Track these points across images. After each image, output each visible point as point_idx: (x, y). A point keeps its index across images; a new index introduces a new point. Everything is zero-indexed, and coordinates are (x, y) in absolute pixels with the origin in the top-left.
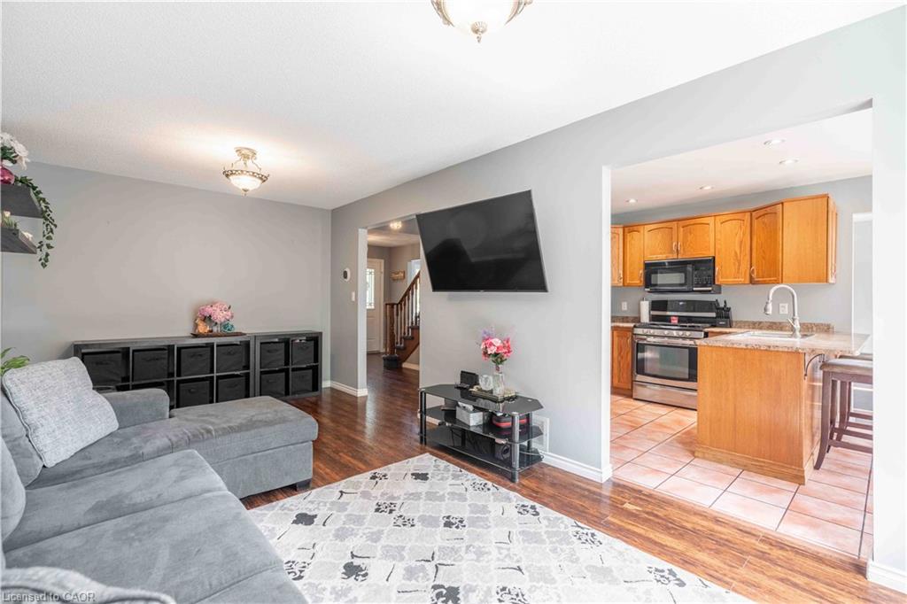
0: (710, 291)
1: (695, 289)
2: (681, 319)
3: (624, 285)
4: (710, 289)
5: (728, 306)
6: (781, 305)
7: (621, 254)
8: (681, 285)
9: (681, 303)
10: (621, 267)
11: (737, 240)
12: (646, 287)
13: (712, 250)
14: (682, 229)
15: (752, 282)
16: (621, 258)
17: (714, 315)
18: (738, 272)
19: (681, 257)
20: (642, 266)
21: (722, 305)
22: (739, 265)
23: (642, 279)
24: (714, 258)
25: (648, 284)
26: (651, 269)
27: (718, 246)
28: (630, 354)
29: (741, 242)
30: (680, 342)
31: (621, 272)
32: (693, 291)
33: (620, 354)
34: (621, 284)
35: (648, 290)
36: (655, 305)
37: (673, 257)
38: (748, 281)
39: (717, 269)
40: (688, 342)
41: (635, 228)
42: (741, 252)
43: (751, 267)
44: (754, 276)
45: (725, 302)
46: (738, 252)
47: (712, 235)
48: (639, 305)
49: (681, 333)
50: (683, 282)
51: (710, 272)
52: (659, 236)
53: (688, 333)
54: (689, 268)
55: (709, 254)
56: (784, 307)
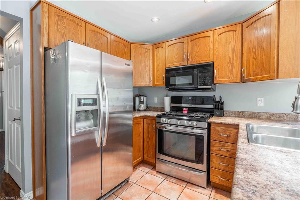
0: (209, 89)
1: (199, 87)
2: (190, 110)
3: (153, 86)
4: (210, 87)
5: (222, 100)
6: (258, 99)
7: (151, 64)
8: (190, 84)
9: (190, 98)
10: (151, 73)
11: (231, 48)
12: (167, 87)
13: (212, 57)
14: (190, 42)
15: (243, 80)
16: (151, 66)
17: (212, 106)
18: (231, 73)
19: (190, 64)
20: (164, 72)
21: (218, 99)
22: (232, 68)
23: (164, 81)
24: (213, 63)
25: (168, 84)
26: (171, 73)
27: (216, 53)
28: (154, 137)
29: (234, 49)
30: (189, 130)
31: (151, 77)
32: (198, 89)
33: (148, 136)
34: (151, 85)
35: (168, 88)
36: (174, 100)
37: (184, 64)
38: (239, 80)
39: (215, 71)
40: (195, 131)
41: (160, 45)
42: (233, 56)
43: (242, 68)
44: (245, 75)
45: (220, 97)
46: (231, 58)
47: (212, 45)
48: (164, 100)
49: (190, 123)
50: (191, 82)
51: (211, 74)
52: (175, 50)
53: (195, 123)
54: (196, 71)
55: (210, 60)
56: (261, 101)
